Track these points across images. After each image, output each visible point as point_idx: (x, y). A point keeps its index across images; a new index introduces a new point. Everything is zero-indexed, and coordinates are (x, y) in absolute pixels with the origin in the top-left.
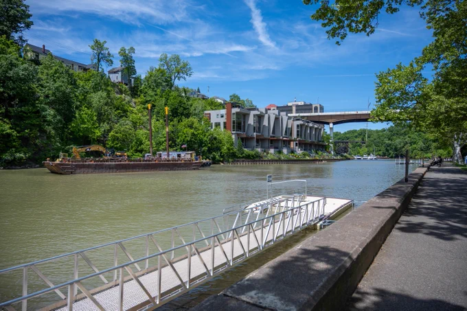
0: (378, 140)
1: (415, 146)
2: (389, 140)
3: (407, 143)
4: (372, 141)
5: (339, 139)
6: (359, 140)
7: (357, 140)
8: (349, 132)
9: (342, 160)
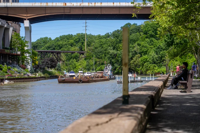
0: (99, 49)
1: (146, 57)
2: (114, 49)
3: (136, 53)
4: (93, 51)
5: (49, 48)
6: (76, 49)
7: (73, 49)
8: (63, 38)
9: (44, 78)
